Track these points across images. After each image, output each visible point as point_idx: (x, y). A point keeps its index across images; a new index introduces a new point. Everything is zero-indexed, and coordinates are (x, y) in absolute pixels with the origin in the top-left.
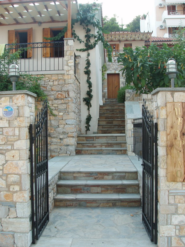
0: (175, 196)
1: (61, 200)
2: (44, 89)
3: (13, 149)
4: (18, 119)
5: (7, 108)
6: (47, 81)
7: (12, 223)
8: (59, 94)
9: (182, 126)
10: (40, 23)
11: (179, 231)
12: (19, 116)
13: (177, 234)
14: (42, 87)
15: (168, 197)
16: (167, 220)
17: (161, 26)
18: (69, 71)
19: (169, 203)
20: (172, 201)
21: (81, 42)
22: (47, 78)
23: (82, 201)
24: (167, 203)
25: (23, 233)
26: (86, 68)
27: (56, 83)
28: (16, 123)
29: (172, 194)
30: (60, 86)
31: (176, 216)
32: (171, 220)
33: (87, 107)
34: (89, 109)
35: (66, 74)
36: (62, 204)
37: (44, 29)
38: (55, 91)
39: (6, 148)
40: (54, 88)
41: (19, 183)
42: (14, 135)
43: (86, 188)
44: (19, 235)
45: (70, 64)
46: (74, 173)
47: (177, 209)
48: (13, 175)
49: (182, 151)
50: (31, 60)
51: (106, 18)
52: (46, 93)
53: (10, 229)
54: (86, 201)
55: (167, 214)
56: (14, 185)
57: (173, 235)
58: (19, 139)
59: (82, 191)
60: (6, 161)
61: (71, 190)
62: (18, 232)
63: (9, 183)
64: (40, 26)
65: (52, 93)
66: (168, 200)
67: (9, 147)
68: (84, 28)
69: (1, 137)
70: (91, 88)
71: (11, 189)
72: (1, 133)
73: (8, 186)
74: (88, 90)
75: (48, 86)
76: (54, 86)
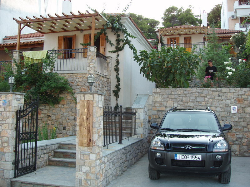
0: (84, 155)
1: (53, 161)
2: (72, 84)
3: (6, 123)
4: (9, 107)
5: (4, 101)
6: (74, 78)
7: (3, 164)
8: (82, 88)
9: (87, 114)
10: (82, 30)
11: (86, 176)
12: (9, 106)
13: (85, 178)
14: (71, 83)
15: (80, 155)
16: (79, 169)
17: (233, 17)
18: (90, 70)
19: (80, 159)
20: (82, 158)
21: (112, 45)
22: (75, 76)
23: (66, 162)
24: (79, 158)
25: (8, 170)
26: (116, 66)
27: (81, 80)
28: (8, 109)
29: (82, 154)
30: (84, 82)
31: (84, 167)
32: (82, 169)
33: (115, 98)
34: (117, 99)
35: (88, 73)
36: (53, 164)
37: (84, 35)
38: (79, 86)
39: (2, 123)
40: (79, 84)
41: (7, 142)
42: (6, 116)
43: (72, 155)
44: (6, 171)
45: (91, 66)
46: (69, 144)
47: (85, 162)
48: (5, 137)
49: (87, 129)
50: (74, 60)
51: (182, 9)
52: (73, 87)
53: (2, 168)
54: (68, 162)
55: (80, 165)
56: (5, 143)
57: (83, 178)
58: (9, 118)
59: (70, 157)
60: (2, 130)
61: (63, 155)
62: (5, 170)
63: (3, 142)
64: (81, 33)
65: (78, 87)
66: (80, 156)
67: (4, 122)
68: (114, 34)
69: (0, 116)
70: (119, 83)
71: (4, 145)
72: (1, 114)
73: (2, 143)
74: (117, 84)
75: (75, 82)
76: (79, 82)
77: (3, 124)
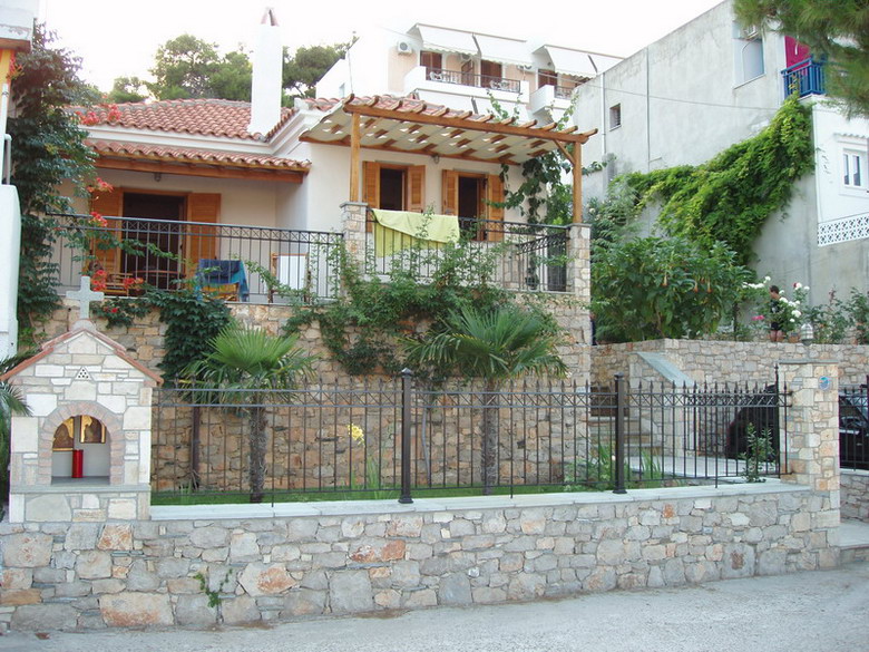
3: (828, 428)
4: (832, 392)
5: (823, 378)
10: (438, 156)
12: (833, 389)
25: (836, 527)
28: (830, 397)
37: (445, 171)
39: (821, 426)
41: (832, 468)
42: (829, 412)
44: (832, 532)
45: (583, 276)
48: (828, 458)
56: (829, 470)
60: (822, 442)
62: (831, 528)
63: (824, 468)
64: (436, 163)
67: (825, 425)
71: (826, 476)
73: (823, 471)
77: (823, 429)
